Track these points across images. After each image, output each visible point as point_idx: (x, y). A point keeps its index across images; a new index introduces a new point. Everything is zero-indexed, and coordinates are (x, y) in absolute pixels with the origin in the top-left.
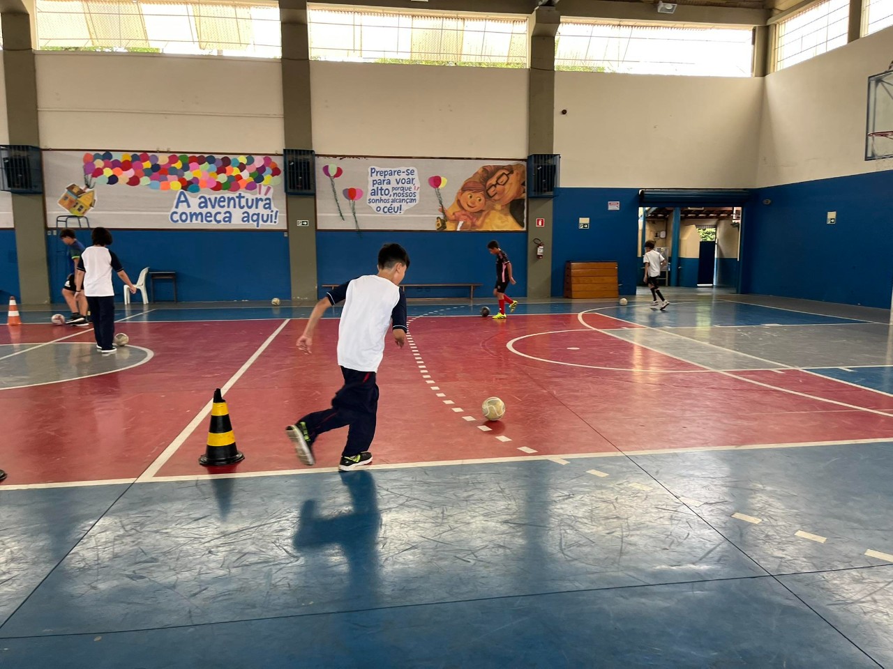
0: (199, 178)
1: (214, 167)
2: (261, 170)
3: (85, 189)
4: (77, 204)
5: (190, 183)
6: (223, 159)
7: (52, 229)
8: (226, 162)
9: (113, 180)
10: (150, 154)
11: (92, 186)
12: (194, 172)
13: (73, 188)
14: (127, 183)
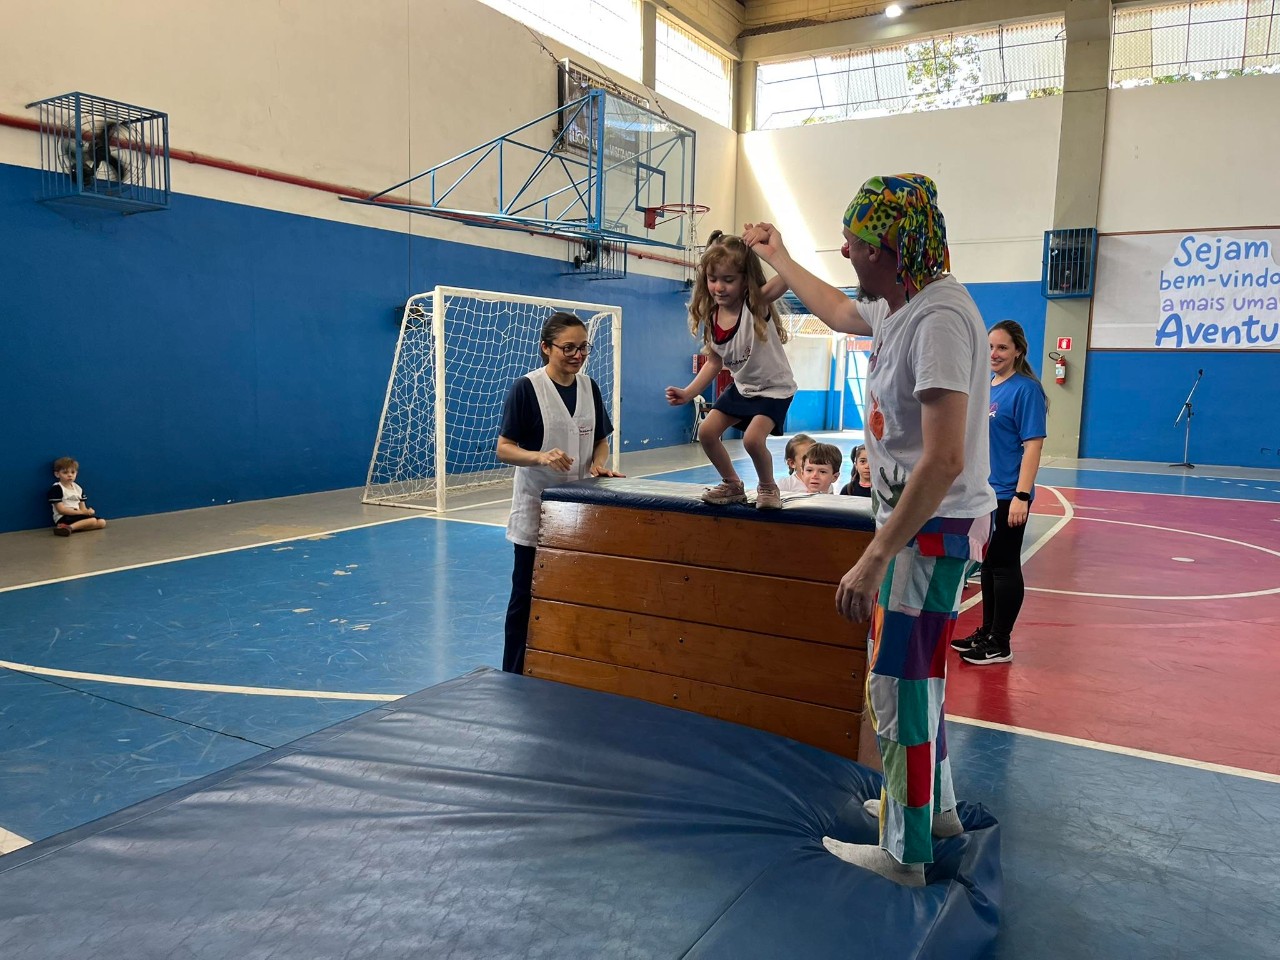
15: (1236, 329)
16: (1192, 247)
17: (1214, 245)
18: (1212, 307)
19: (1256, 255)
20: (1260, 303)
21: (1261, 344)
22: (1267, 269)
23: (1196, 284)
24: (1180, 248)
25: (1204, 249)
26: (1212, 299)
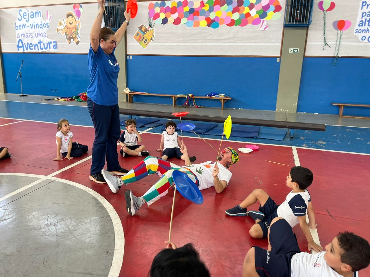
0: (220, 16)
1: (231, 8)
2: (266, 8)
3: (149, 28)
4: (144, 38)
5: (213, 21)
6: (238, 1)
7: (129, 55)
8: (240, 3)
9: (165, 21)
10: (188, 1)
11: (152, 26)
12: (217, 12)
13: (142, 27)
14: (173, 23)
15: (37, 45)
16: (22, 13)
17: (27, 13)
18: (30, 37)
19: (38, 17)
20: (42, 35)
21: (44, 51)
22: (42, 22)
23: (24, 28)
24: (18, 13)
25: (25, 14)
26: (29, 33)
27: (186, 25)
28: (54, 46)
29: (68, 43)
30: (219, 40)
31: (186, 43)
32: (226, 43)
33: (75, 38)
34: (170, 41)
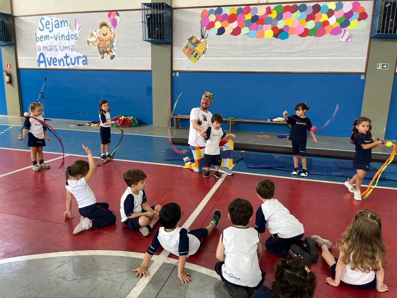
0: (290, 25)
1: (305, 15)
2: (349, 15)
3: (201, 40)
4: (194, 51)
5: (281, 30)
6: (313, 7)
7: (176, 72)
8: (317, 9)
9: (221, 31)
10: (251, 7)
11: (205, 37)
12: (286, 20)
13: (192, 39)
14: (232, 34)
15: (62, 59)
16: (44, 22)
17: (50, 21)
18: (53, 50)
19: (64, 26)
20: (68, 48)
21: (71, 67)
22: (69, 32)
23: (47, 39)
24: (40, 22)
25: (48, 23)
26: (53, 46)
27: (247, 36)
28: (83, 61)
29: (101, 57)
30: (287, 54)
31: (246, 57)
32: (297, 56)
33: (109, 52)
34: (226, 55)
